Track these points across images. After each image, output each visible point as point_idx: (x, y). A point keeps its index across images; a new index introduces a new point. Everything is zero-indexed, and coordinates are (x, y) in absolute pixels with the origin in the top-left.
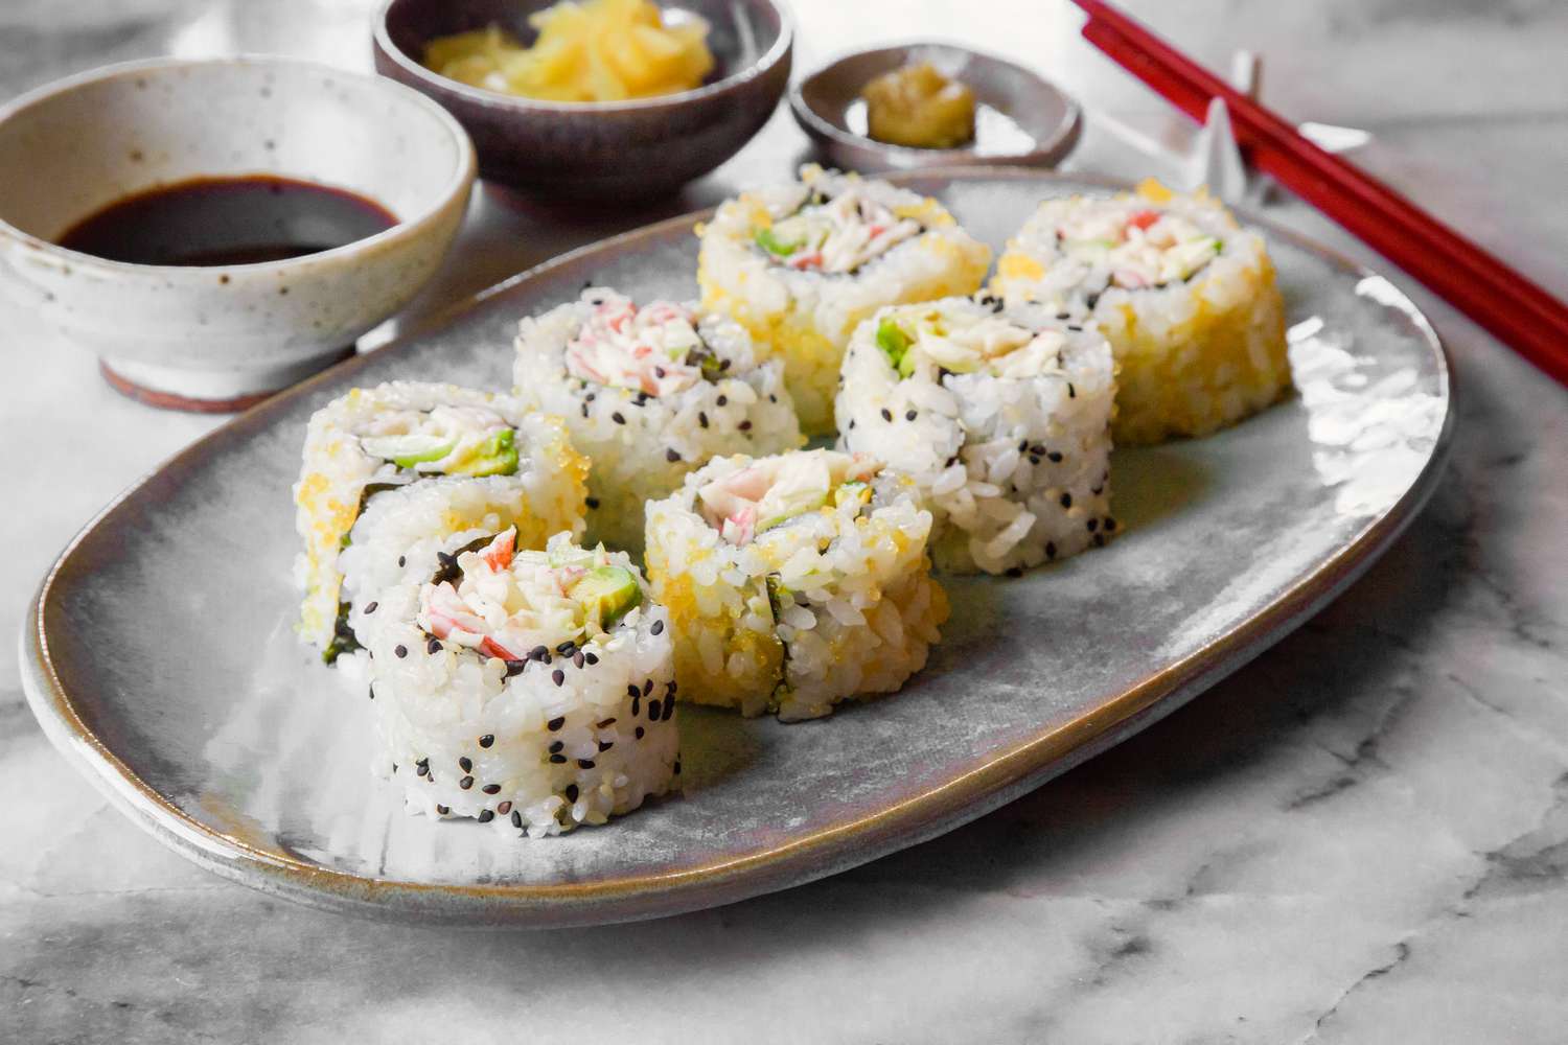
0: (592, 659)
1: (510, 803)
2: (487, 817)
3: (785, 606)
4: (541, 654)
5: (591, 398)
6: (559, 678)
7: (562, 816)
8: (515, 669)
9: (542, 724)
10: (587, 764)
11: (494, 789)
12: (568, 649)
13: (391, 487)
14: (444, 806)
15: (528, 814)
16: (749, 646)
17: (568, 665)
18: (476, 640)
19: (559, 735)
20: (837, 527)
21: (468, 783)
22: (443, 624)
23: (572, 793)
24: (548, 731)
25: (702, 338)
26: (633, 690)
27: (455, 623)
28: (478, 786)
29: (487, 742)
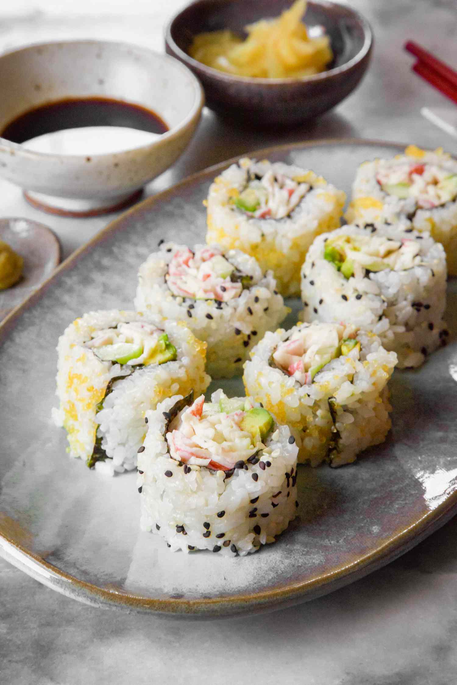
0: (269, 464)
1: (230, 541)
2: (217, 549)
3: (339, 413)
4: (241, 465)
5: (192, 307)
6: (255, 477)
7: (255, 543)
8: (229, 474)
9: (248, 501)
10: (265, 515)
11: (221, 536)
12: (254, 459)
13: (123, 378)
14: (193, 546)
15: (239, 545)
16: (316, 434)
17: (256, 469)
18: (206, 462)
19: (256, 505)
20: (354, 368)
21: (207, 535)
22: (186, 455)
23: (257, 530)
24: (251, 504)
25: (232, 264)
26: (287, 475)
27: (193, 454)
28: (213, 536)
29: (221, 515)
